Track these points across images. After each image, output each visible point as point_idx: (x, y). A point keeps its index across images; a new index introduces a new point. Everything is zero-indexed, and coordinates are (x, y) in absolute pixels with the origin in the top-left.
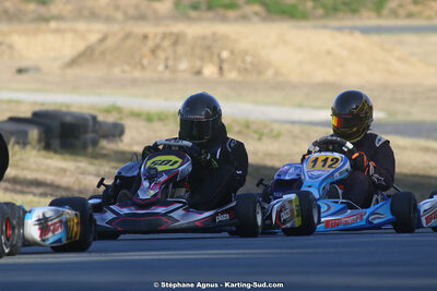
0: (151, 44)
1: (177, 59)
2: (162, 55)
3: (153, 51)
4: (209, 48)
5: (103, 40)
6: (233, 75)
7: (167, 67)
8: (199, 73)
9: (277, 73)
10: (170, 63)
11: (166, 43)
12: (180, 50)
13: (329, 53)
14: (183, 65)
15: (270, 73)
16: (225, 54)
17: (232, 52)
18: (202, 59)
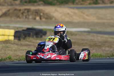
0: (22, 12)
1: (29, 15)
2: (25, 14)
3: (22, 13)
4: (37, 13)
5: (9, 11)
6: (44, 20)
7: (26, 18)
8: (35, 19)
9: (56, 19)
10: (27, 16)
11: (26, 11)
12: (30, 13)
13: (68, 14)
14: (31, 17)
15: (54, 19)
16: (42, 14)
17: (43, 14)
18: (35, 15)
